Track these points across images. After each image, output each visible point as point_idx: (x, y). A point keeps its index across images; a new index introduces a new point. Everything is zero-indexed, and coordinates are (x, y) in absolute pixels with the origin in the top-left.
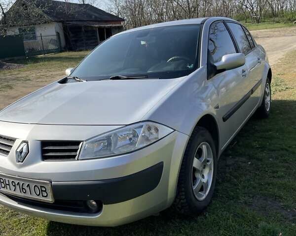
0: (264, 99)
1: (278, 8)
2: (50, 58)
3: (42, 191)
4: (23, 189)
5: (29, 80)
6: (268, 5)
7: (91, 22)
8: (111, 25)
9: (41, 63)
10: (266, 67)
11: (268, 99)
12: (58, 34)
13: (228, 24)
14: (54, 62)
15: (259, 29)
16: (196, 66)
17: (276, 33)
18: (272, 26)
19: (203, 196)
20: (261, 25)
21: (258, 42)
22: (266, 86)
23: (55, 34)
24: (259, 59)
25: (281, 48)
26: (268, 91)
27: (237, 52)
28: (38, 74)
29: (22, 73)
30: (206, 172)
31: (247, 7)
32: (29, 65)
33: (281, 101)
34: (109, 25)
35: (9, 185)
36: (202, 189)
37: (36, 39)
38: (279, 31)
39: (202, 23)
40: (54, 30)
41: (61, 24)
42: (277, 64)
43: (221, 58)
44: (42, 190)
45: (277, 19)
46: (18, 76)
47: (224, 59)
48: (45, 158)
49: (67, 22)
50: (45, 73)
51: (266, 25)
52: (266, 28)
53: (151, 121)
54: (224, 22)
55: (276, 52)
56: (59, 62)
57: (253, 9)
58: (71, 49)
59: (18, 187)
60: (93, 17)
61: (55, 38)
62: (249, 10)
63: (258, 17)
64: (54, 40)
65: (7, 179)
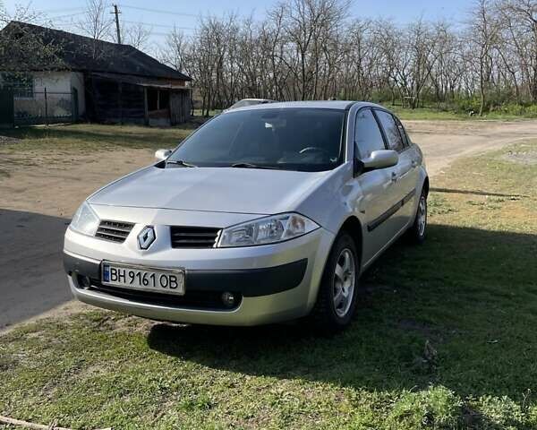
0: (417, 218)
1: (446, 87)
2: (58, 131)
3: (171, 281)
4: (144, 280)
5: (34, 165)
6: (430, 80)
7: (135, 77)
8: (169, 86)
9: (47, 139)
10: (421, 174)
11: (422, 219)
12: (74, 91)
13: (377, 112)
14: (69, 140)
15: (415, 119)
16: (341, 161)
17: (441, 128)
18: (435, 115)
19: (343, 313)
20: (418, 113)
21: (413, 139)
22: (421, 200)
23: (69, 90)
24: (413, 162)
25: (447, 152)
26: (423, 208)
27: (387, 148)
28: (48, 157)
29: (17, 152)
30: (347, 285)
31: (396, 81)
32: (27, 140)
33: (440, 225)
34: (166, 86)
35: (124, 276)
36: (341, 306)
37: (32, 96)
38: (446, 126)
39: (347, 109)
40: (69, 83)
41: (80, 75)
42: (439, 177)
43: (369, 155)
44: (172, 279)
45: (443, 105)
46: (12, 156)
47: (373, 155)
48: (175, 245)
49: (93, 73)
50: (59, 157)
51: (426, 113)
52: (426, 119)
53: (299, 213)
54: (373, 110)
55: (438, 158)
56: (79, 140)
57: (406, 84)
58: (95, 120)
59: (137, 278)
60: (138, 68)
61: (68, 97)
62: (400, 86)
63: (414, 98)
64: (67, 101)
65: (122, 270)
